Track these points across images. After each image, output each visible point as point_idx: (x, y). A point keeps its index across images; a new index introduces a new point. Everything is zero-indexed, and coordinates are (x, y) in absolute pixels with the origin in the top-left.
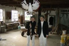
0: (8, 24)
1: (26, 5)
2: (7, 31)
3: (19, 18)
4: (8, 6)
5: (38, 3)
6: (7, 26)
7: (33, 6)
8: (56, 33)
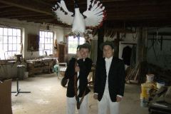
0: (31, 61)
1: (66, 13)
2: (30, 76)
3: (56, 48)
4: (33, 23)
5: (101, 8)
6: (30, 65)
7: (85, 17)
8: (137, 82)
